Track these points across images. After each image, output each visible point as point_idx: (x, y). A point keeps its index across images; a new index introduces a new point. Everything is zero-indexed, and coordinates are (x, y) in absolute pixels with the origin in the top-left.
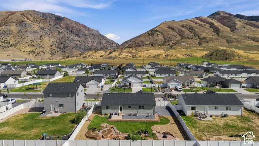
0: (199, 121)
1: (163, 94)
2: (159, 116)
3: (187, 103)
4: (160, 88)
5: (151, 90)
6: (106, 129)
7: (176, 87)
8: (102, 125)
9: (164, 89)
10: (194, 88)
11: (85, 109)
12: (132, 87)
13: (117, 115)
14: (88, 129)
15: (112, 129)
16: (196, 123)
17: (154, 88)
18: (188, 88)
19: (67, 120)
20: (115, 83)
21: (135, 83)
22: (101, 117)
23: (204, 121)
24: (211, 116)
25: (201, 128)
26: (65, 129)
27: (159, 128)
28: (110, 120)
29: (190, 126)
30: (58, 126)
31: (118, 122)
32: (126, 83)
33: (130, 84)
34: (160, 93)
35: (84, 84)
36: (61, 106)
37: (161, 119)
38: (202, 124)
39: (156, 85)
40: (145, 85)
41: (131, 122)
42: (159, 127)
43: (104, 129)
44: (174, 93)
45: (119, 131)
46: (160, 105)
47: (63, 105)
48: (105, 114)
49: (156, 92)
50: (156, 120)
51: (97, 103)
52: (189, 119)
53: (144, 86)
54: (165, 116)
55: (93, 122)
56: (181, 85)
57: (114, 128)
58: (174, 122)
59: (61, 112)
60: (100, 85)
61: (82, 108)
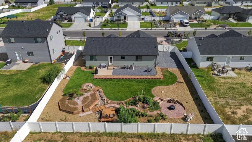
0: (217, 78)
1: (165, 30)
2: (162, 69)
3: (202, 52)
4: (162, 22)
5: (151, 26)
6: (88, 94)
7: (181, 21)
8: (84, 87)
9: (166, 24)
10: (203, 21)
11: (65, 57)
12: (128, 21)
13: (106, 68)
14: (63, 94)
15: (98, 94)
16: (213, 82)
17: (154, 23)
18: (195, 22)
19: (38, 77)
20: (106, 16)
21: (131, 16)
22: (84, 71)
23: (224, 78)
24: (233, 69)
25: (222, 91)
26: (32, 93)
27: (163, 92)
28: (96, 76)
29: (205, 87)
30: (23, 87)
31: (107, 81)
32: (120, 16)
33: (125, 18)
34: (162, 29)
35: (69, 16)
36: (30, 54)
37: (164, 76)
38: (222, 84)
39: (157, 19)
40: (144, 19)
41: (124, 81)
42: (163, 89)
43: (86, 95)
44: (180, 29)
45: (107, 97)
46: (162, 51)
47: (32, 53)
48: (90, 67)
49: (157, 28)
50: (157, 76)
51: (81, 48)
52: (203, 75)
53: (142, 20)
54: (170, 70)
55: (72, 80)
56: (188, 18)
57: (100, 92)
58: (183, 81)
59: (32, 62)
60: (89, 18)
61: (61, 55)
